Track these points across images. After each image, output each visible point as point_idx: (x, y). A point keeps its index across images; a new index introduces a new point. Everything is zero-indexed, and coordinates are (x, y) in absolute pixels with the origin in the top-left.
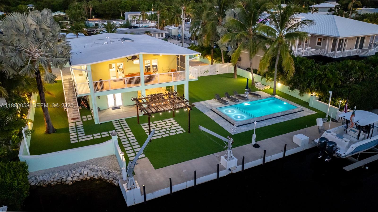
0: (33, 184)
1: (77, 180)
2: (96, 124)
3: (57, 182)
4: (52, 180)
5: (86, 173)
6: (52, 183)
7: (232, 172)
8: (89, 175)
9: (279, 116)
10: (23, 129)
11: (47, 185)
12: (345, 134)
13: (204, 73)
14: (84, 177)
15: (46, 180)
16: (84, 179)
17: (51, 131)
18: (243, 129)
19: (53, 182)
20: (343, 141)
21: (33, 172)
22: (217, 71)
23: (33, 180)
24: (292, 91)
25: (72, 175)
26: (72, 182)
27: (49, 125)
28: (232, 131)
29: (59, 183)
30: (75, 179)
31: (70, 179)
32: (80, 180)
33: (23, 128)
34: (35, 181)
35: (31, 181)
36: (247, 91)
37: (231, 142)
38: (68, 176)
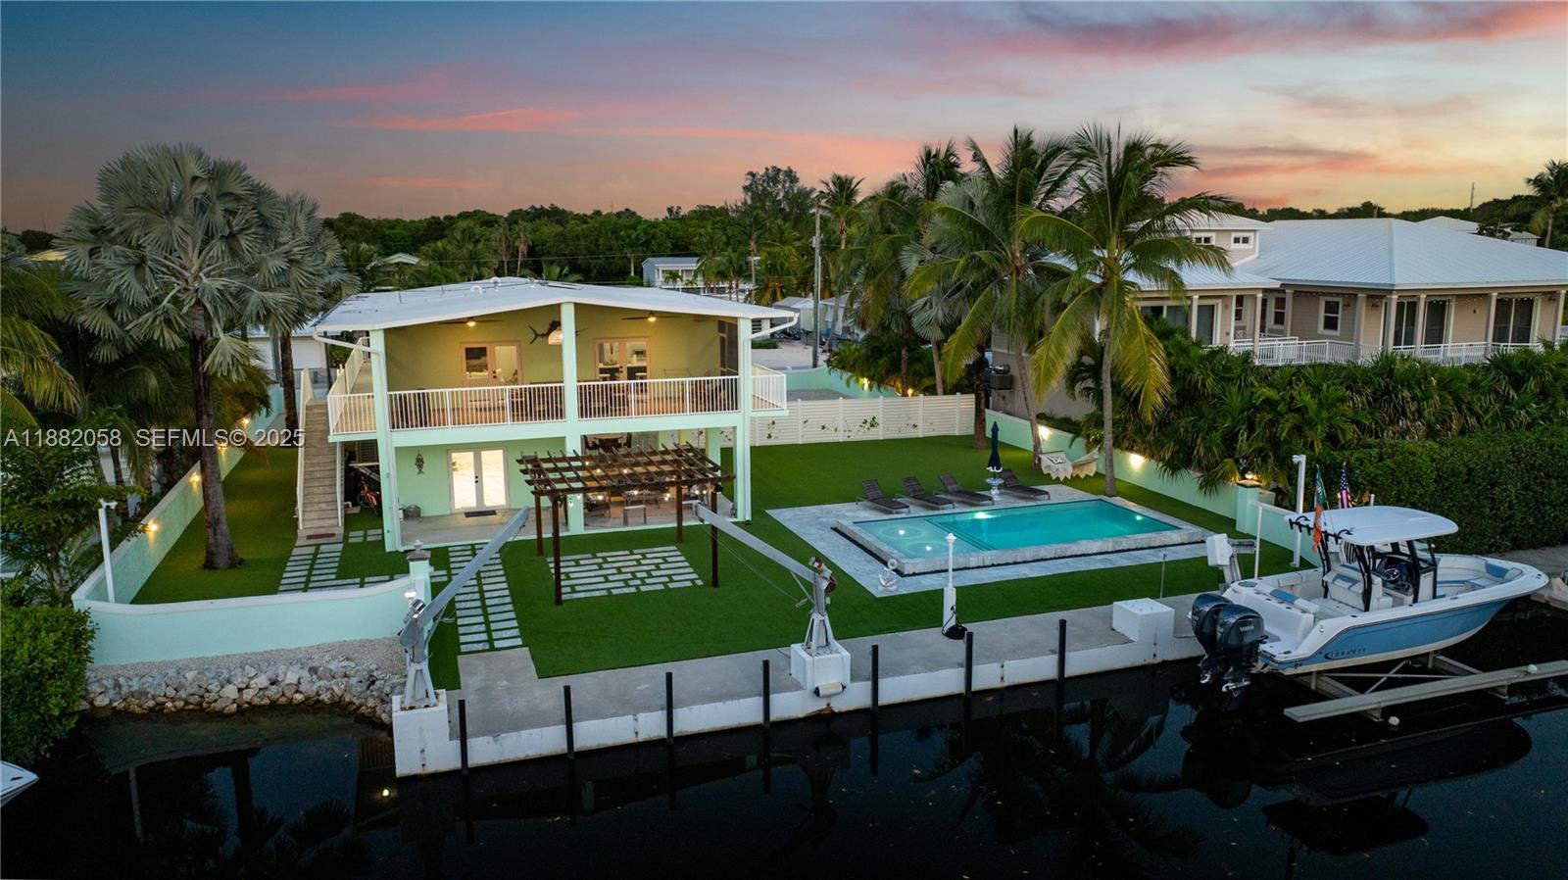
0: (101, 701)
1: (256, 701)
2: (387, 550)
3: (187, 703)
4: (171, 692)
5: (292, 678)
6: (169, 705)
7: (828, 705)
8: (301, 689)
9: (1095, 552)
10: (101, 507)
11: (151, 710)
12: (1322, 599)
13: (862, 430)
14: (283, 695)
15: (149, 690)
16: (283, 700)
17: (221, 560)
18: (926, 583)
19: (173, 700)
20: (1293, 611)
21: (113, 667)
22: (913, 422)
23: (106, 688)
24: (1172, 474)
25: (239, 681)
26: (235, 705)
27: (219, 537)
28: (881, 588)
29: (191, 707)
30: (248, 695)
31: (231, 692)
32: (266, 701)
33: (101, 501)
34: (112, 693)
35: (99, 690)
36: (994, 475)
37: (825, 584)
38: (229, 682)
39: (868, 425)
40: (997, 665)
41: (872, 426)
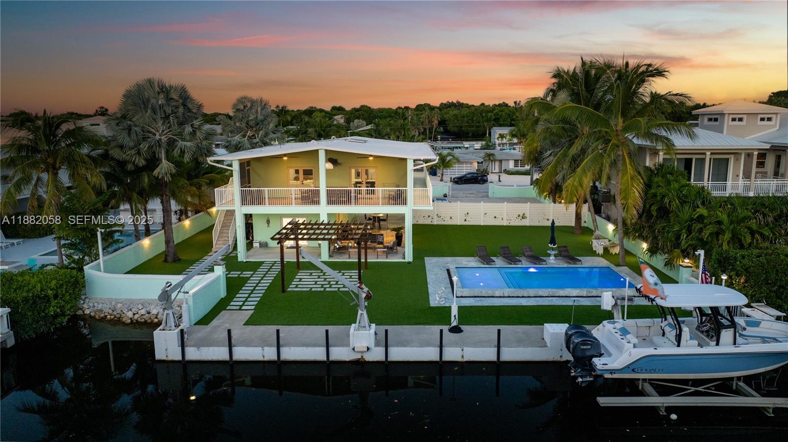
0: (87, 312)
1: (139, 319)
2: (239, 261)
3: (115, 317)
4: (110, 312)
5: (154, 312)
6: (109, 317)
7: (362, 357)
8: (158, 317)
9: (574, 295)
10: (98, 231)
11: (102, 318)
13: (517, 220)
14: (150, 318)
15: (104, 310)
16: (149, 321)
17: (170, 259)
18: (463, 302)
19: (111, 315)
21: (97, 298)
22: (547, 217)
23: (90, 306)
24: (651, 256)
25: (135, 310)
26: (130, 320)
27: (169, 248)
28: (437, 302)
29: (116, 319)
30: (136, 317)
31: (130, 314)
32: (143, 320)
33: (98, 228)
34: (91, 309)
35: (87, 307)
36: (553, 249)
38: (131, 310)
39: (521, 217)
40: (459, 349)
41: (523, 218)
